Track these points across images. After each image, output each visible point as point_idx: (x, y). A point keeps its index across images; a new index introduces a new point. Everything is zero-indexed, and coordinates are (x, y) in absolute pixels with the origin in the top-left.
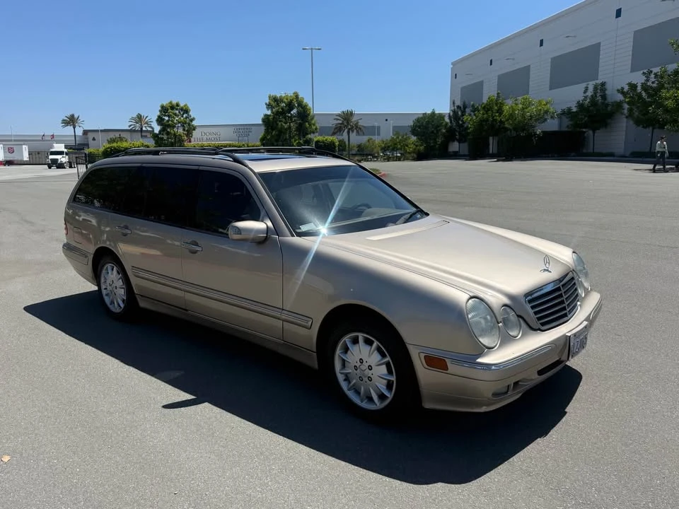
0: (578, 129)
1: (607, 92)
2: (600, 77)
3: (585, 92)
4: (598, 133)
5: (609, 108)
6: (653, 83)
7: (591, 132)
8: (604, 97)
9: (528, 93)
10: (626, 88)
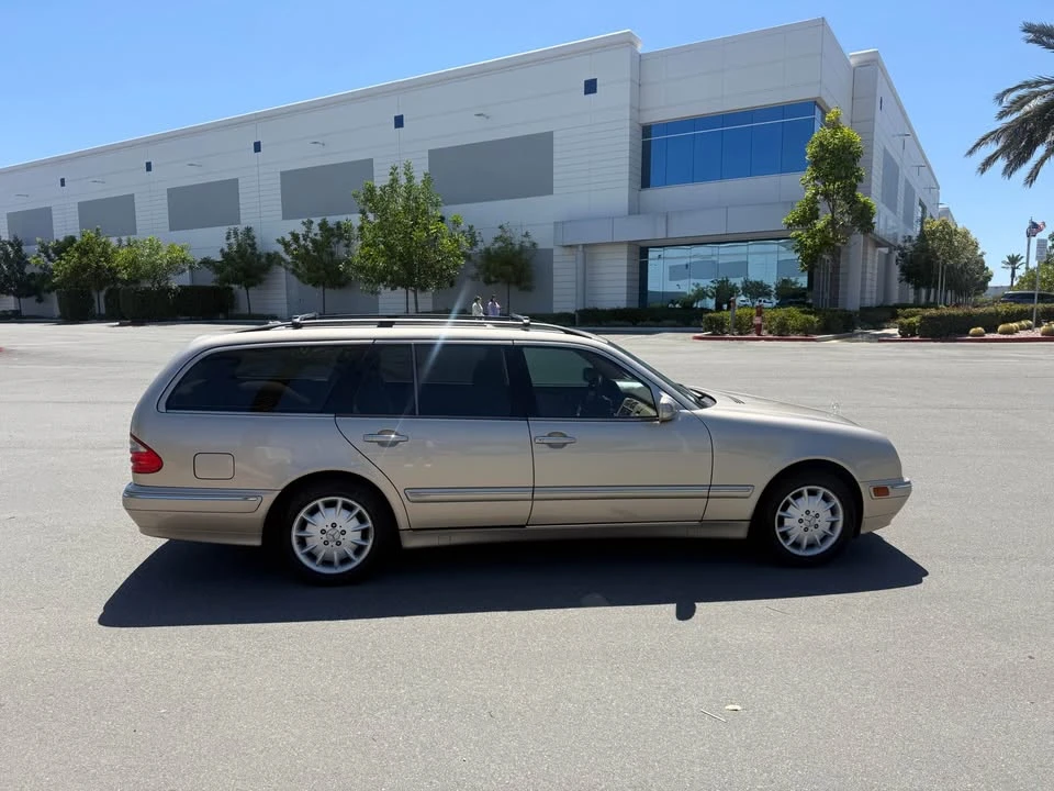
0: (227, 285)
1: (256, 240)
2: (242, 222)
3: (228, 239)
4: (252, 291)
5: (263, 260)
6: (316, 235)
7: (243, 290)
8: (253, 246)
9: (135, 233)
10: (288, 238)
